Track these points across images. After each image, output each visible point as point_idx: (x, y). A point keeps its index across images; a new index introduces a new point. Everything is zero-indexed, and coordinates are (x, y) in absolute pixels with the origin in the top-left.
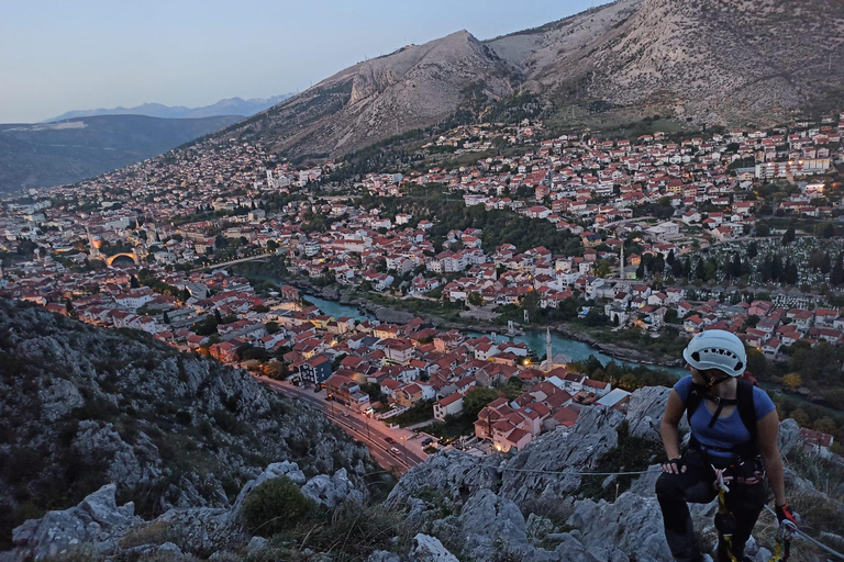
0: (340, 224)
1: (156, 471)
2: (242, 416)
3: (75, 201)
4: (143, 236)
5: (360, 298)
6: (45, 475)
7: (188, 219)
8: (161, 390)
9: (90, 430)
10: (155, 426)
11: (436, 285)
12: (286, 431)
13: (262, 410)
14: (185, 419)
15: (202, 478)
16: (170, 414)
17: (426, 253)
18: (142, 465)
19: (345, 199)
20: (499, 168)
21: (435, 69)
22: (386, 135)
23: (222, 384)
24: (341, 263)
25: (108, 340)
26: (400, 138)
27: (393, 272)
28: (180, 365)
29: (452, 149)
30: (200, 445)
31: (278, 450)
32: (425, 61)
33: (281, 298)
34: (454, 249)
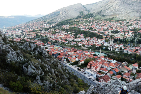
0: (58, 33)
2: (43, 57)
3: (12, 29)
4: (23, 34)
5: (62, 45)
7: (31, 32)
11: (76, 43)
15: (35, 64)
17: (74, 38)
19: (59, 29)
20: (86, 25)
21: (75, 9)
22: (66, 19)
23: (39, 49)
24: (58, 39)
26: (69, 20)
27: (68, 41)
28: (29, 44)
29: (78, 22)
32: (73, 7)
33: (48, 44)
34: (79, 37)
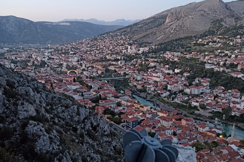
0: (152, 70)
1: (56, 147)
2: (98, 133)
3: (62, 50)
4: (81, 65)
5: (155, 99)
6: (13, 139)
7: (97, 61)
8: (69, 117)
9: (33, 125)
10: (62, 130)
11: (186, 98)
12: (114, 143)
13: (106, 133)
14: (75, 130)
15: (74, 154)
16: (69, 127)
17: (185, 85)
18: (51, 143)
19: (156, 60)
20: (223, 54)
21: (203, 12)
22: (177, 37)
23: (92, 119)
24: (150, 84)
25: (59, 98)
26: (183, 39)
27: (170, 91)
28: (78, 109)
29: (204, 45)
30: (77, 141)
31: (109, 150)
32: (199, 9)
33: (124, 94)
34: (197, 85)
